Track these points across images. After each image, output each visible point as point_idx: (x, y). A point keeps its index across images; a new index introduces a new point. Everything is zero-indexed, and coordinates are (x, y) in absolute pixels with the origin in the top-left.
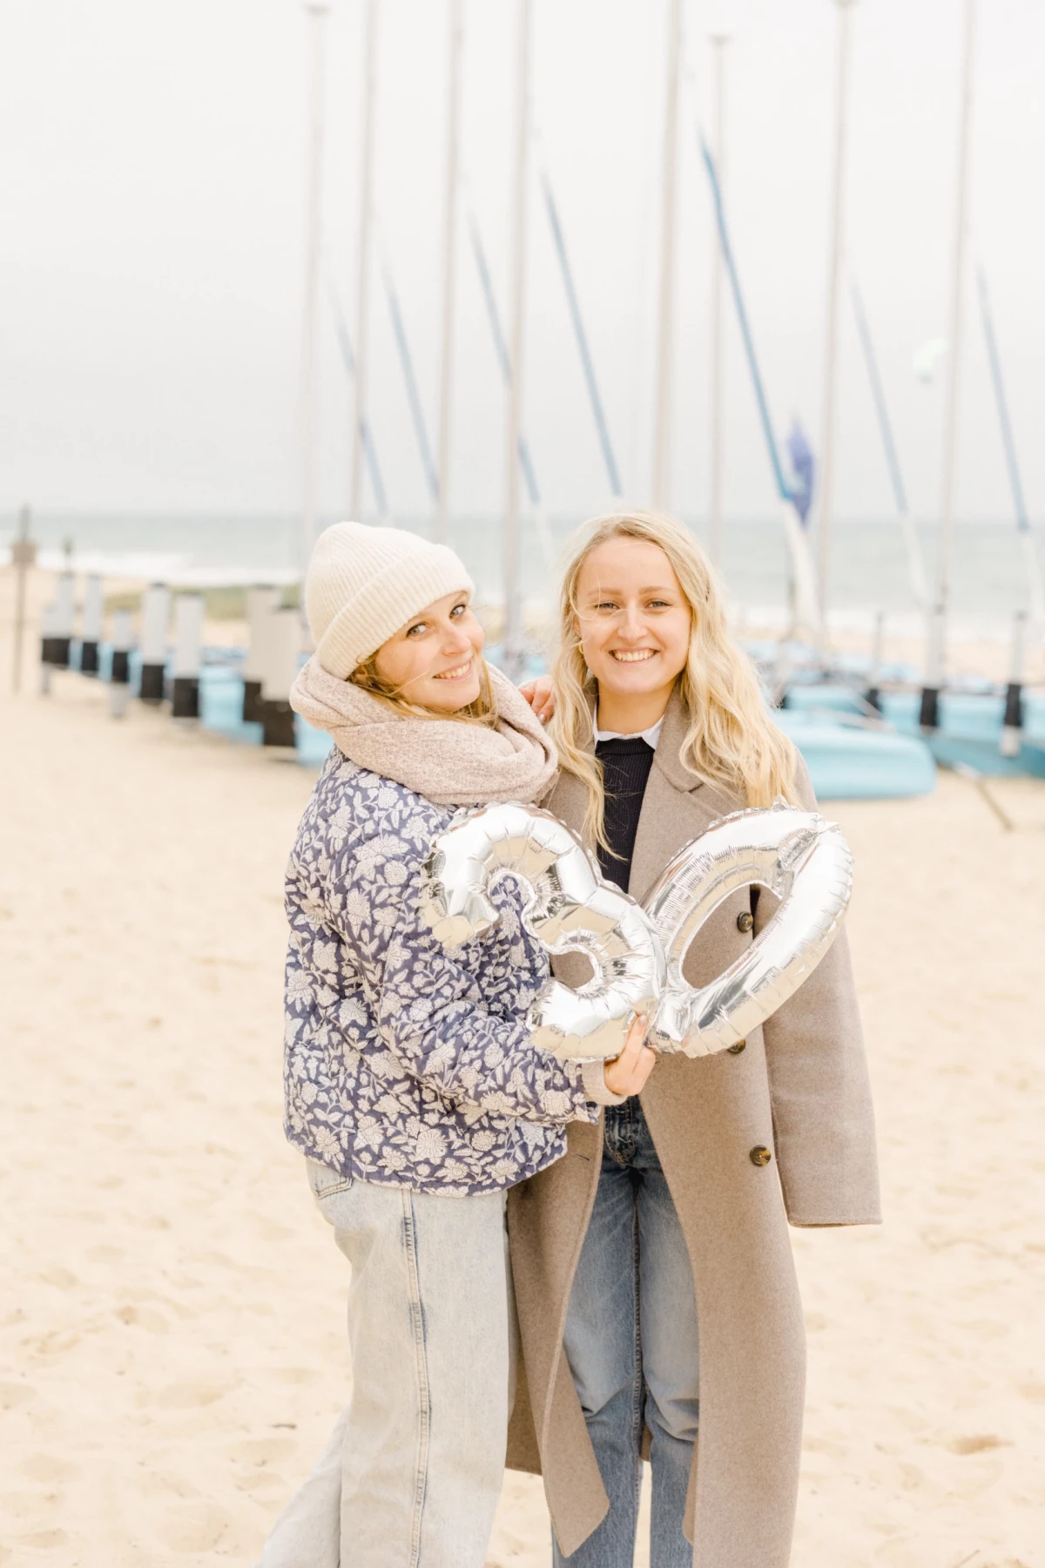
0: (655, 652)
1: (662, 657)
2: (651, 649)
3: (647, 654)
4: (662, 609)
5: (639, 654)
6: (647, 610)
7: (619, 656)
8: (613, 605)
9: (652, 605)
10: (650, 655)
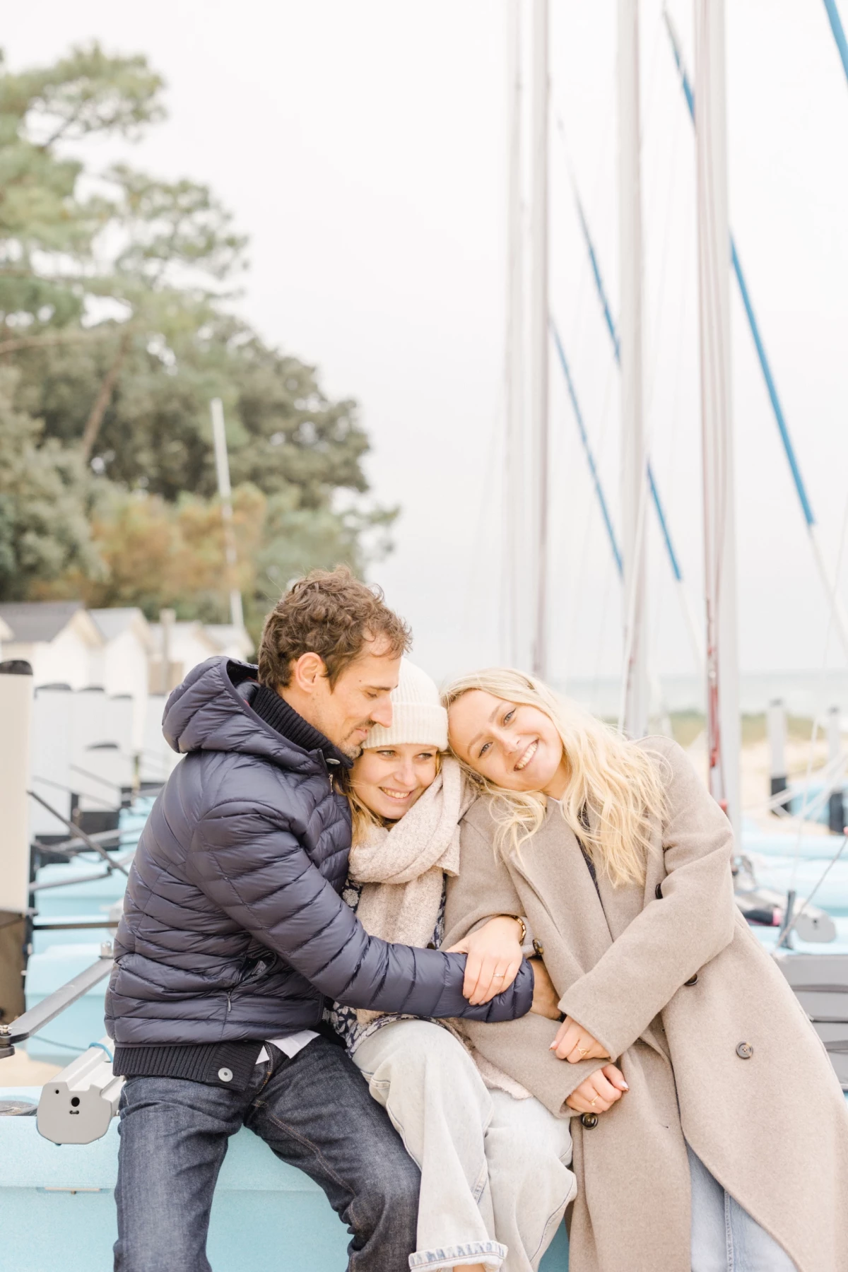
0: (537, 741)
1: (543, 740)
2: (532, 743)
3: (533, 748)
4: (514, 716)
5: (529, 752)
6: (507, 726)
7: (521, 766)
8: (487, 745)
9: (506, 721)
10: (535, 747)
